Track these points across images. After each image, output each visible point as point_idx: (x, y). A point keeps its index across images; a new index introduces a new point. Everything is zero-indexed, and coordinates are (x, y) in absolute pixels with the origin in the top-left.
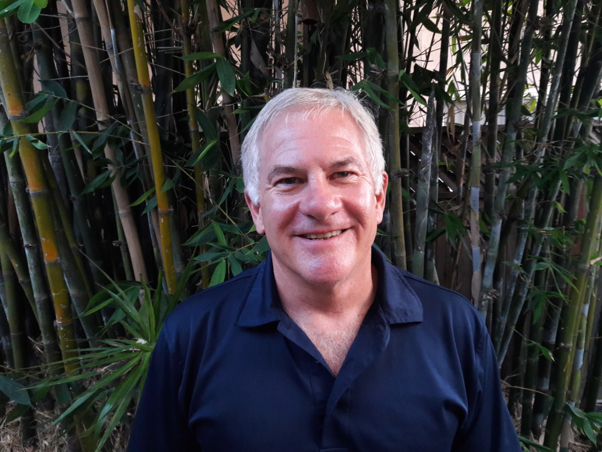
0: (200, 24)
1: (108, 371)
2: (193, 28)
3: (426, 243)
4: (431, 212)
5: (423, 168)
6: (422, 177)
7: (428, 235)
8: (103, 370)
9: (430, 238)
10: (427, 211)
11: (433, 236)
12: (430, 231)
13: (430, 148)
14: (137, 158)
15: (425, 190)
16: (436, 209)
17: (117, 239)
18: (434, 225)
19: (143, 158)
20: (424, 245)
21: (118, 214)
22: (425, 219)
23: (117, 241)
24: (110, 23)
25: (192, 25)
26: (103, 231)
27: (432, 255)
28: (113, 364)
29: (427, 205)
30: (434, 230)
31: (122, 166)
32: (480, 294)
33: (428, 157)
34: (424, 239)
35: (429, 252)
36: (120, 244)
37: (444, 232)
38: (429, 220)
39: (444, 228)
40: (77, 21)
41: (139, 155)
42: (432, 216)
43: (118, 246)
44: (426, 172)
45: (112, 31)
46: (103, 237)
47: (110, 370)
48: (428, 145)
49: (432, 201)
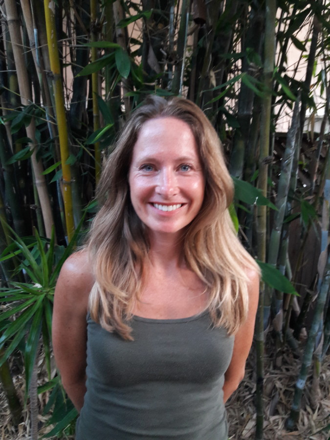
0: (105, 24)
1: (9, 308)
2: (99, 27)
3: (283, 224)
4: (290, 199)
5: (286, 160)
6: (284, 169)
7: (285, 218)
8: (5, 307)
9: (286, 221)
10: (286, 198)
11: (289, 219)
12: (287, 215)
13: (293, 143)
14: (51, 137)
15: (286, 179)
16: (294, 196)
17: (33, 203)
18: (291, 210)
19: (55, 138)
20: (281, 226)
21: (35, 184)
22: (283, 204)
23: (33, 205)
24: (34, 24)
25: (98, 24)
26: (25, 197)
27: (286, 235)
28: (14, 302)
29: (287, 192)
30: (290, 215)
31: (39, 144)
32: (325, 270)
33: (291, 151)
34: (282, 221)
35: (285, 233)
36: (36, 207)
37: (299, 216)
38: (287, 206)
39: (299, 213)
40: (8, 23)
41: (52, 135)
42: (290, 202)
43: (34, 209)
44: (288, 164)
45: (35, 31)
46: (25, 202)
47: (11, 308)
48: (292, 141)
49: (291, 190)
